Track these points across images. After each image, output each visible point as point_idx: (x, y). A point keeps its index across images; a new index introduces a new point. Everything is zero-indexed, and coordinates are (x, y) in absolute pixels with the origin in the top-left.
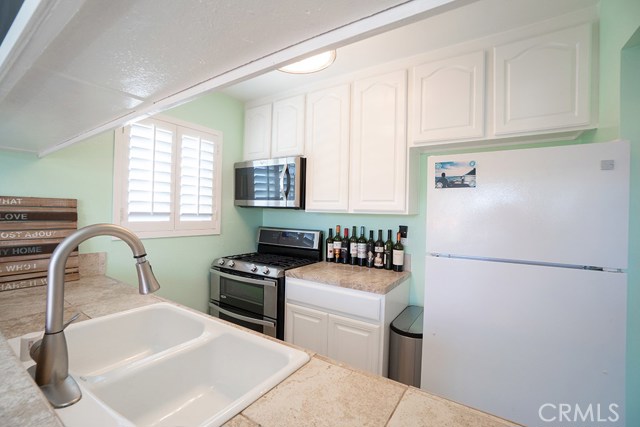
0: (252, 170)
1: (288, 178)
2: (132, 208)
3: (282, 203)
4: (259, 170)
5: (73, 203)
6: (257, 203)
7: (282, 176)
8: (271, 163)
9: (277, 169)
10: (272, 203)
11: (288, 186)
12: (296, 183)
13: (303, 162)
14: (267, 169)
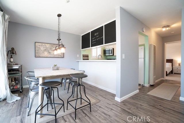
0: (106, 50)
1: (111, 51)
2: (93, 56)
3: (110, 55)
4: (107, 50)
5: (88, 55)
6: (107, 55)
7: (110, 51)
8: (109, 49)
9: (109, 50)
10: (109, 55)
11: (111, 52)
12: (112, 52)
13: (113, 49)
14: (108, 50)
